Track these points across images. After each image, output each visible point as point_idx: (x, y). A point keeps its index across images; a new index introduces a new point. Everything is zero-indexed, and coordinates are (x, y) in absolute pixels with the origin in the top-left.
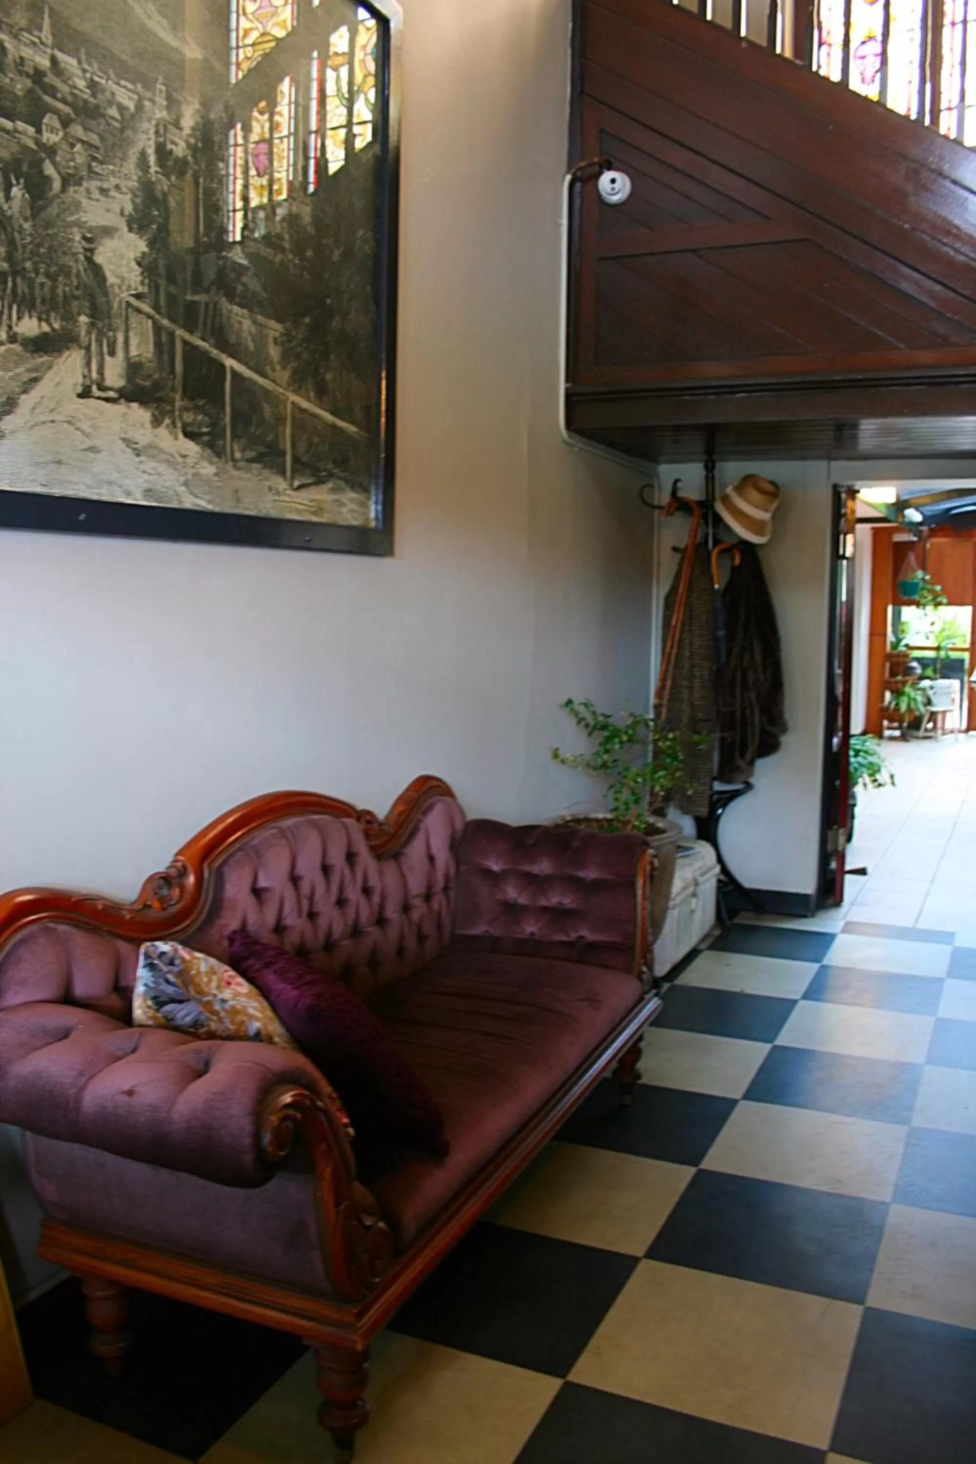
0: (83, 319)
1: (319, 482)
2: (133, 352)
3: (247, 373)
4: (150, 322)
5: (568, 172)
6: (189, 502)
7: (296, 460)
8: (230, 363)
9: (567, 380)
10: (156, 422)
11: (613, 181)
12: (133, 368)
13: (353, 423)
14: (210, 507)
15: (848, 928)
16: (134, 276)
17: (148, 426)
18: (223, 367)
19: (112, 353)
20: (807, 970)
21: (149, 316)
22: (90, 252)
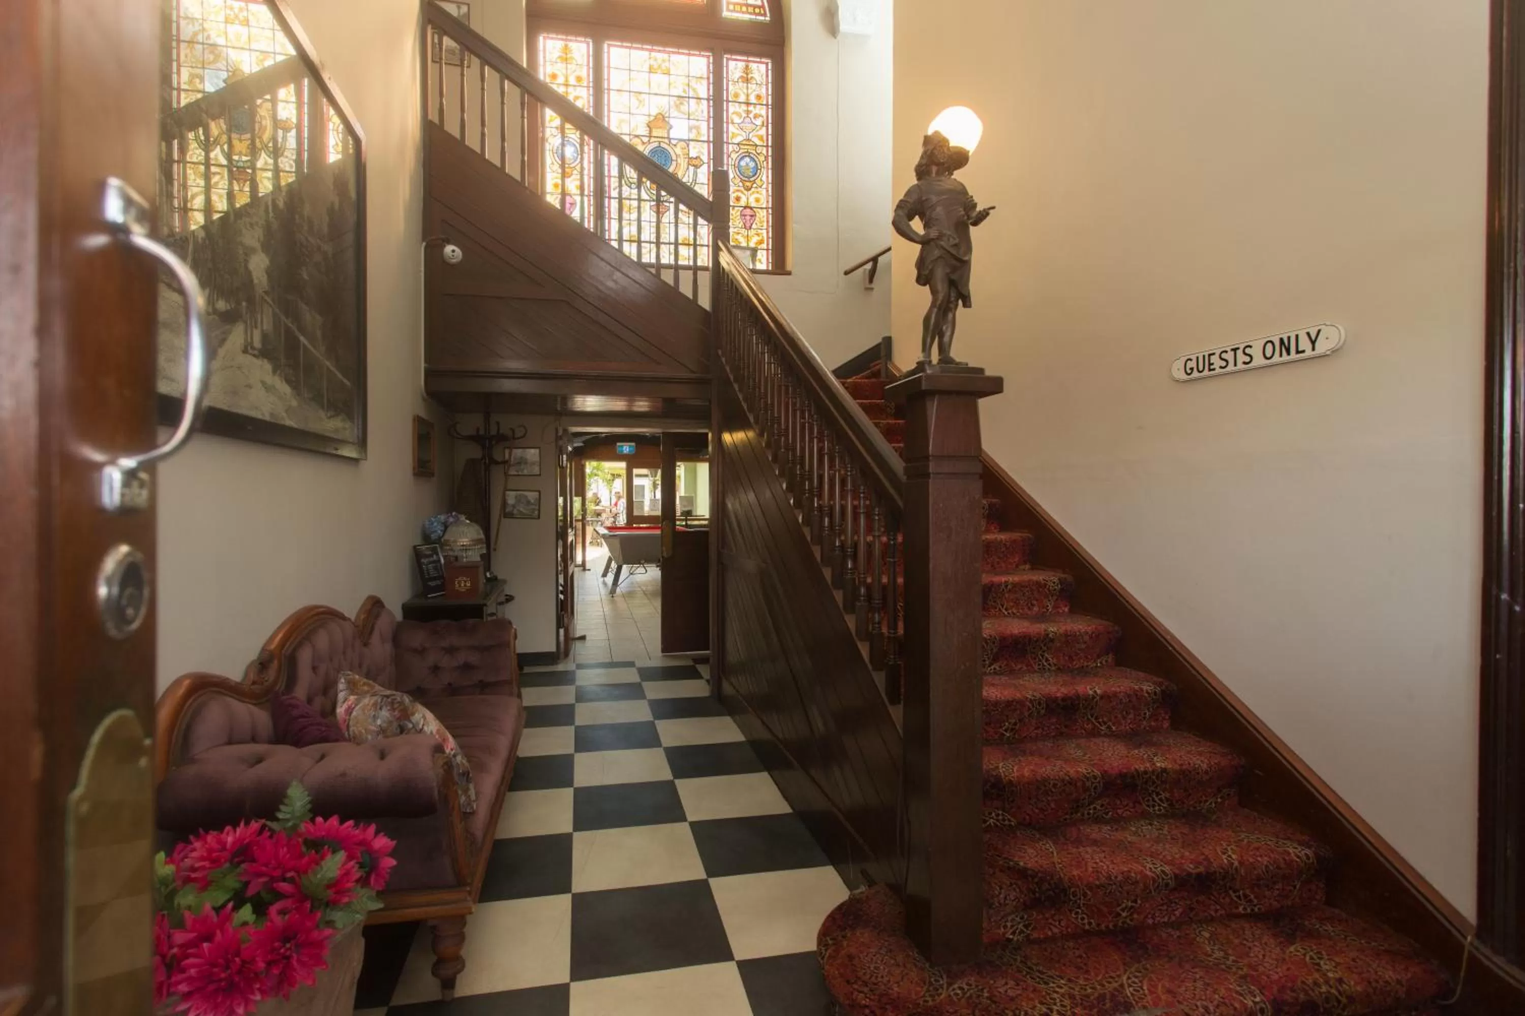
0: (244, 304)
1: (337, 415)
2: (265, 327)
3: (310, 347)
4: (271, 310)
5: (423, 240)
6: (289, 423)
7: (328, 401)
8: (302, 338)
9: (426, 362)
10: (274, 372)
11: (453, 251)
12: (265, 337)
13: (349, 380)
14: (295, 426)
15: (579, 666)
16: (264, 280)
17: (271, 373)
18: (299, 341)
19: (256, 327)
20: (571, 689)
21: (271, 306)
22: (246, 262)
